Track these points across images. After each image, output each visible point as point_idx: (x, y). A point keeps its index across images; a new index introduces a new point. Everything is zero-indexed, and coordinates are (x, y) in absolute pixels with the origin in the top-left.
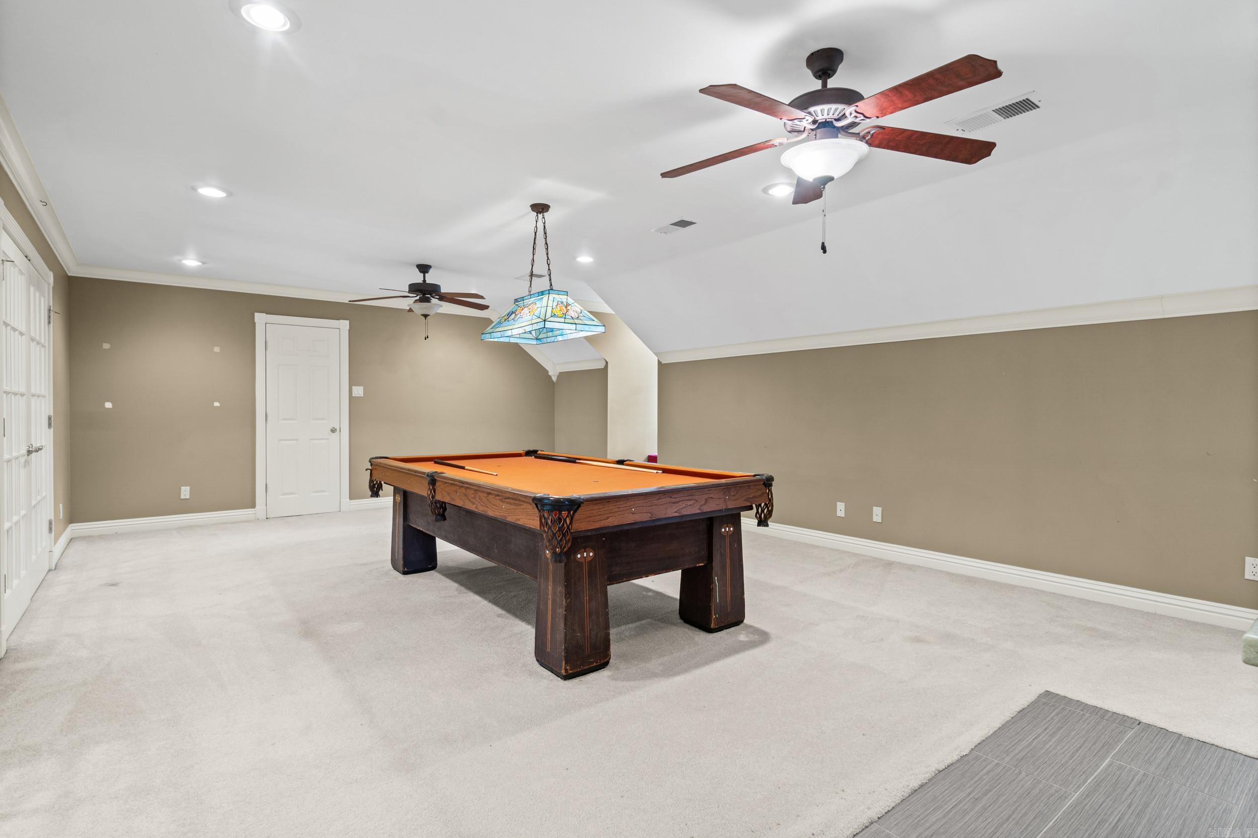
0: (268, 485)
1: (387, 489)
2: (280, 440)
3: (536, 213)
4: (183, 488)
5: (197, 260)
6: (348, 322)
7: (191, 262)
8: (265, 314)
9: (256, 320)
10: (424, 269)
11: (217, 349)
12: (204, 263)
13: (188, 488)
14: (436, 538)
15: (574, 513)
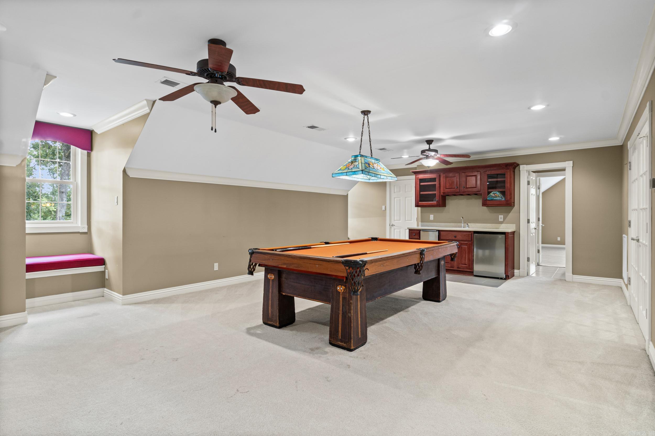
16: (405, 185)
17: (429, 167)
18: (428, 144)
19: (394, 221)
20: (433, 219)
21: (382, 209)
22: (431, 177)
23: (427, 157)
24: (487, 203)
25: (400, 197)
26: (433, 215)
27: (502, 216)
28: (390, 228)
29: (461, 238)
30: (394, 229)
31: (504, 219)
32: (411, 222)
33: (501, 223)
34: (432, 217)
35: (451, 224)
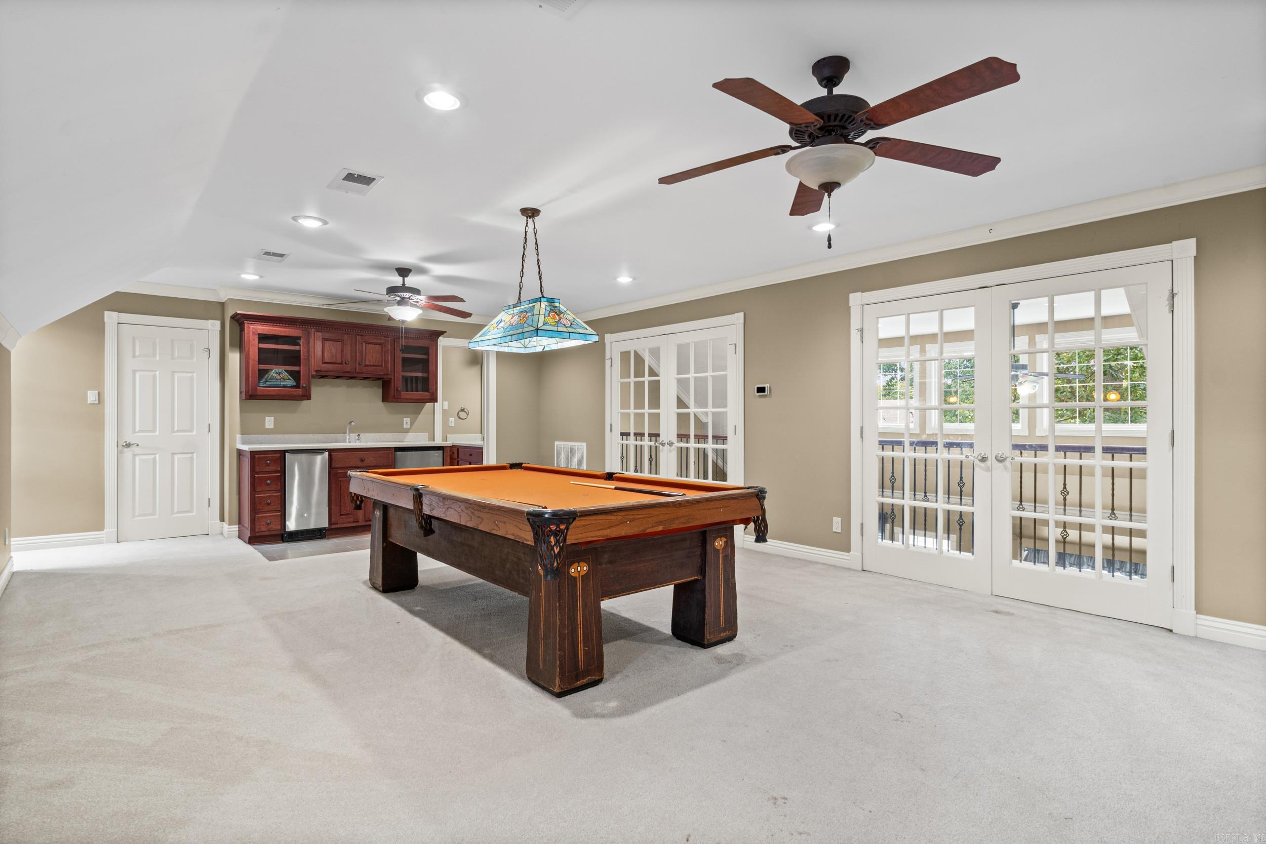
3: (526, 217)
16: (172, 341)
17: (403, 322)
18: (400, 276)
19: (134, 432)
20: (272, 426)
21: (87, 401)
22: (289, 333)
23: (402, 302)
24: (402, 397)
25: (156, 371)
26: (273, 418)
27: (409, 419)
28: (119, 453)
29: (375, 462)
30: (134, 455)
31: (412, 424)
32: (192, 433)
33: (407, 431)
34: (269, 422)
35: (317, 436)
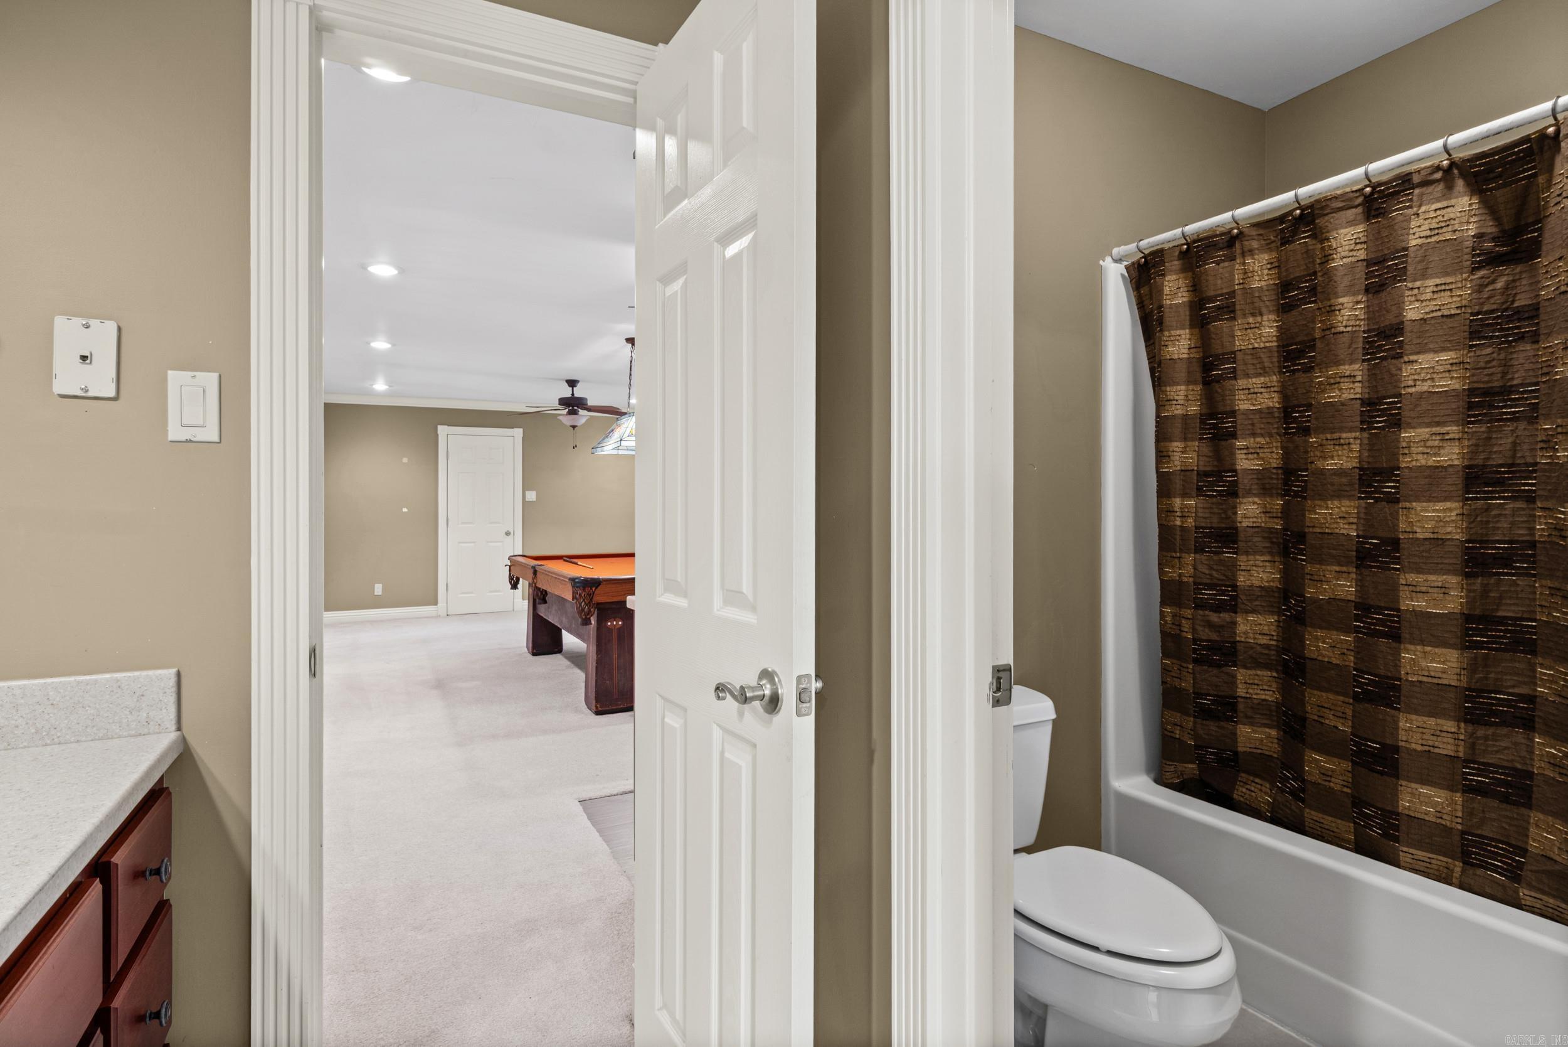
0: (449, 585)
1: (523, 584)
2: (460, 543)
4: (376, 585)
5: (387, 385)
6: (522, 429)
7: (380, 386)
8: (446, 427)
9: (439, 432)
10: (572, 383)
11: (405, 460)
12: (390, 386)
13: (381, 585)
14: (563, 630)
15: (595, 590)
